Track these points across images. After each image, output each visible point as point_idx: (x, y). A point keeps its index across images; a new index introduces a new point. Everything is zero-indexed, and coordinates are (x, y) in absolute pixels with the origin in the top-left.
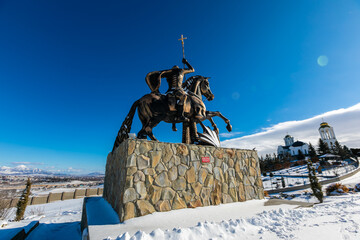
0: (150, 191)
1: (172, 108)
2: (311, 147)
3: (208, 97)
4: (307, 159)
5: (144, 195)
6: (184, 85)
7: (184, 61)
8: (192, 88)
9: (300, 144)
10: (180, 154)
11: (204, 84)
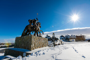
0: (35, 45)
1: (35, 29)
2: (51, 38)
3: (40, 27)
4: (50, 40)
5: (34, 46)
6: (36, 24)
7: (37, 18)
8: (38, 25)
9: (49, 37)
10: (39, 39)
11: (40, 24)
